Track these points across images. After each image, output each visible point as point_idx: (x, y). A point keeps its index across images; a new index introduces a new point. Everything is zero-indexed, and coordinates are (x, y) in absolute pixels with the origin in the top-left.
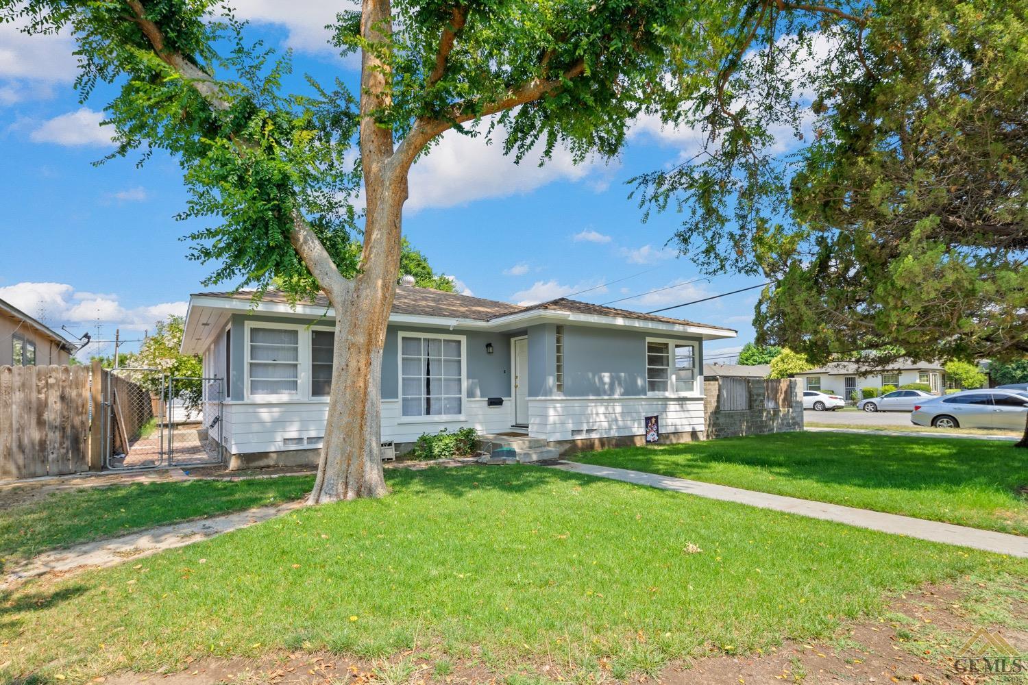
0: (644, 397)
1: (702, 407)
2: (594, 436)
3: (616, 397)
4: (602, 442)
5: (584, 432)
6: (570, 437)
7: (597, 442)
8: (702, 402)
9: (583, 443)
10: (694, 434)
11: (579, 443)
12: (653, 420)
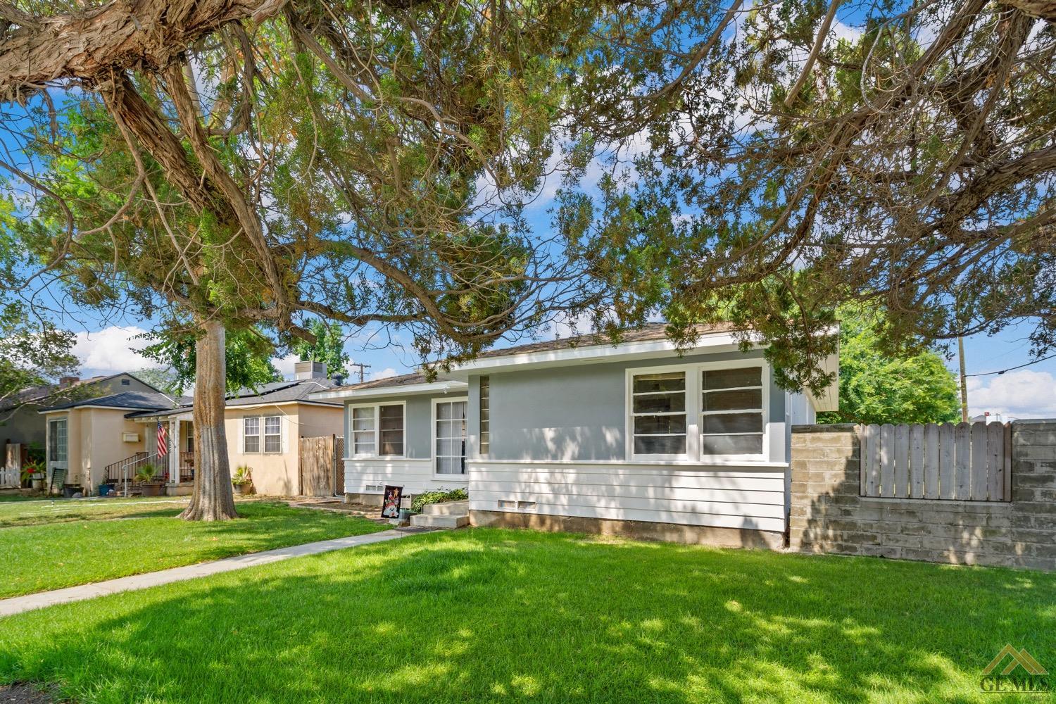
0: (620, 462)
1: (780, 486)
2: (532, 510)
3: (566, 460)
4: (542, 519)
5: (516, 505)
6: (496, 508)
7: (533, 520)
8: (782, 475)
9: (513, 518)
10: (749, 533)
11: (508, 516)
12: (396, 492)
